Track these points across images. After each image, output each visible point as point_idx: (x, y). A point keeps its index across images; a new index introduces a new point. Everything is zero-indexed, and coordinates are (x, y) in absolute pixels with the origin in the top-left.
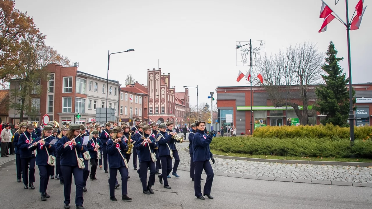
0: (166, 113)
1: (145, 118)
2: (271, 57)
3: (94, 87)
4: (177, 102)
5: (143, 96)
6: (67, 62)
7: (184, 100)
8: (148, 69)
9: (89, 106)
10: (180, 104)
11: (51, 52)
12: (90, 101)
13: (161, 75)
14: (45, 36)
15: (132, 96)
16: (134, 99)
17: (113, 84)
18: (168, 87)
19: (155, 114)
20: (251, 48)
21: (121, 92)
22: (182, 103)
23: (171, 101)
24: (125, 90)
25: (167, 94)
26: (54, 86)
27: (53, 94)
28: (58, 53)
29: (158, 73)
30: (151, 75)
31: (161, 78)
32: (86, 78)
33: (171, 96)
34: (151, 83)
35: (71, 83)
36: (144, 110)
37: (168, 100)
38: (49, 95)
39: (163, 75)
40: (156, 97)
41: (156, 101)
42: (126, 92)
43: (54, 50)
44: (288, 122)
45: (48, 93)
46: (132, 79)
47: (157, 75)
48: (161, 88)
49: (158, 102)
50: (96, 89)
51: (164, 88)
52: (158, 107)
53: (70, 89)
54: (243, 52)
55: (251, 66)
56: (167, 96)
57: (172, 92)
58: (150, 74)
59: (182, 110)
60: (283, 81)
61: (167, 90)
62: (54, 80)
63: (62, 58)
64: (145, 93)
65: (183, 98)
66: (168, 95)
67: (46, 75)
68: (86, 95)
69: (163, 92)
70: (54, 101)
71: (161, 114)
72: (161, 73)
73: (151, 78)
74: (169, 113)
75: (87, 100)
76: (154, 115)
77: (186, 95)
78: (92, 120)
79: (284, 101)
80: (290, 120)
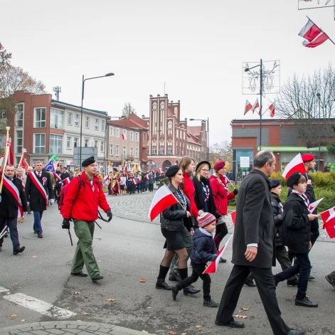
0: (173, 154)
1: (143, 160)
2: (303, 81)
3: (74, 120)
4: (190, 140)
5: (141, 131)
6: (42, 88)
7: (200, 136)
8: (151, 96)
9: (68, 145)
10: (193, 142)
11: (21, 74)
12: (69, 138)
13: (168, 104)
14: (10, 55)
15: (125, 132)
16: (128, 136)
17: (100, 116)
18: (178, 120)
19: (160, 155)
20: (261, 71)
21: (110, 127)
22: (197, 141)
23: (181, 137)
24: (116, 124)
25: (176, 129)
26: (23, 120)
27: (22, 129)
28: (30, 75)
29: (164, 101)
30: (155, 103)
31: (168, 107)
32: (64, 108)
33: (181, 132)
34: (155, 114)
35: (44, 115)
36: (143, 150)
37: (177, 136)
38: (18, 131)
39: (172, 104)
40: (161, 133)
41: (161, 138)
42: (117, 126)
43: (24, 71)
44: (327, 167)
45: (17, 129)
46: (132, 109)
47: (163, 103)
48: (168, 121)
49: (164, 139)
50: (77, 123)
51: (172, 120)
52: (164, 146)
53: (43, 123)
54: (251, 76)
55: (261, 94)
56: (175, 131)
57: (183, 126)
58: (153, 102)
59: (196, 150)
60: (318, 113)
61: (176, 123)
62: (23, 112)
63: (34, 83)
64: (142, 127)
65: (199, 134)
66: (177, 131)
67: (14, 105)
68: (64, 131)
69: (170, 126)
70: (23, 138)
71: (167, 155)
72: (168, 100)
73: (155, 107)
74: (177, 154)
75: (65, 137)
76: (158, 157)
77: (202, 130)
78: (71, 163)
79: (318, 140)
80: (328, 165)
